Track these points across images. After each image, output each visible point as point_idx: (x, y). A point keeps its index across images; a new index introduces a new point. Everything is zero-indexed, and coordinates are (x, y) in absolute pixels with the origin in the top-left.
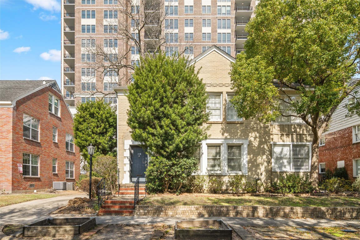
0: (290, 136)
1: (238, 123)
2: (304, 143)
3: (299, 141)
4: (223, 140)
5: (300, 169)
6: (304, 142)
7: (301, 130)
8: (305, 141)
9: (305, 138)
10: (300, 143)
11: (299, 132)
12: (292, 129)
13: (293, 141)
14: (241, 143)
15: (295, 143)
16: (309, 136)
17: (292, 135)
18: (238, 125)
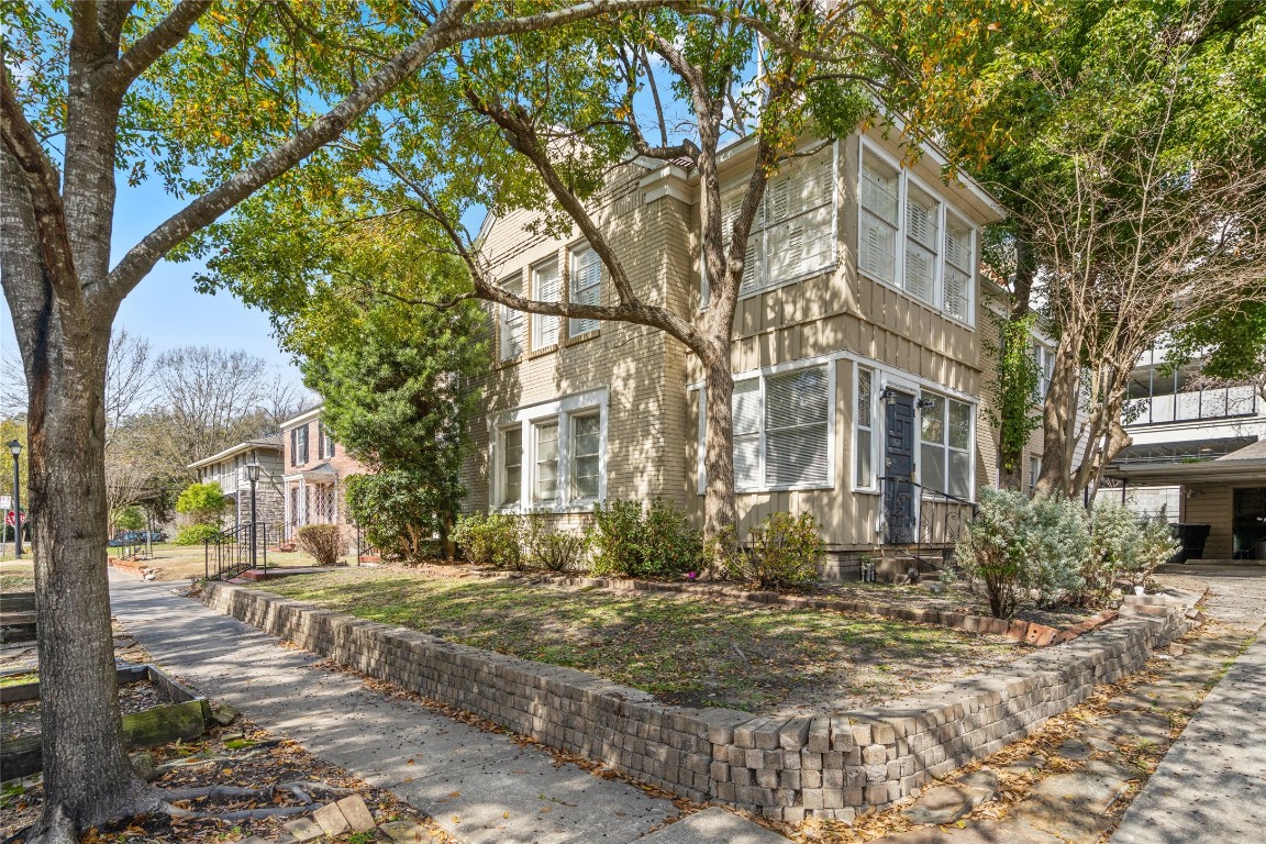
0: (757, 345)
1: (588, 340)
2: (807, 363)
3: (788, 357)
4: (558, 403)
5: (794, 479)
6: (806, 356)
7: (800, 305)
8: (811, 351)
9: (811, 341)
10: (791, 366)
11: (793, 319)
12: (769, 310)
13: (765, 362)
14: (594, 403)
15: (774, 370)
16: (829, 328)
17: (764, 336)
18: (590, 345)
